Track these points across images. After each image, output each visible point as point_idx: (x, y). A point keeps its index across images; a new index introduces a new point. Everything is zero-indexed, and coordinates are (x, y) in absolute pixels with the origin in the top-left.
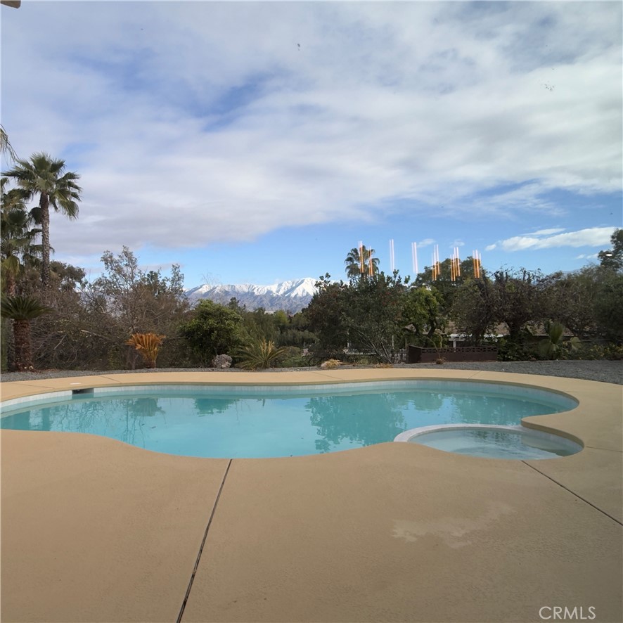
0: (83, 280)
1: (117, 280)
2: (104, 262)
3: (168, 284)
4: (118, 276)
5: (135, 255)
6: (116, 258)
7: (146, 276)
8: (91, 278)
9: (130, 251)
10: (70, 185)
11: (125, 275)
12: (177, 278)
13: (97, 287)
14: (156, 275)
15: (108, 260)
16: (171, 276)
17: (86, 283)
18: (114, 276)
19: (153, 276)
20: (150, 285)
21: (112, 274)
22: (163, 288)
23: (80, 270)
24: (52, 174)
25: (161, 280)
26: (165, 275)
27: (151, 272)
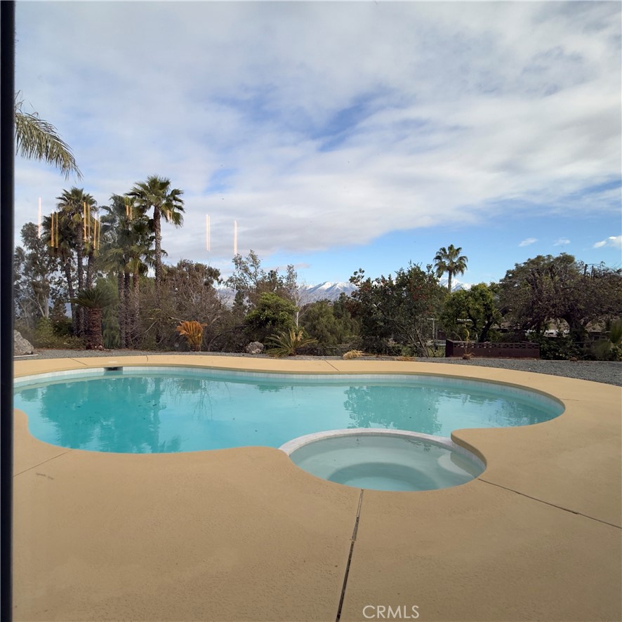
0: (219, 278)
1: (244, 277)
2: (234, 263)
3: (285, 281)
4: (245, 275)
5: (259, 258)
6: (244, 260)
7: (267, 275)
8: (224, 277)
9: (255, 254)
10: (175, 199)
11: (250, 274)
12: (291, 276)
13: (229, 283)
14: (275, 273)
15: (238, 261)
16: (286, 274)
17: (222, 280)
18: (242, 274)
19: (273, 274)
20: (270, 281)
21: (240, 273)
22: (281, 284)
23: (216, 270)
24: (161, 192)
25: (278, 277)
26: (282, 274)
27: (272, 271)
